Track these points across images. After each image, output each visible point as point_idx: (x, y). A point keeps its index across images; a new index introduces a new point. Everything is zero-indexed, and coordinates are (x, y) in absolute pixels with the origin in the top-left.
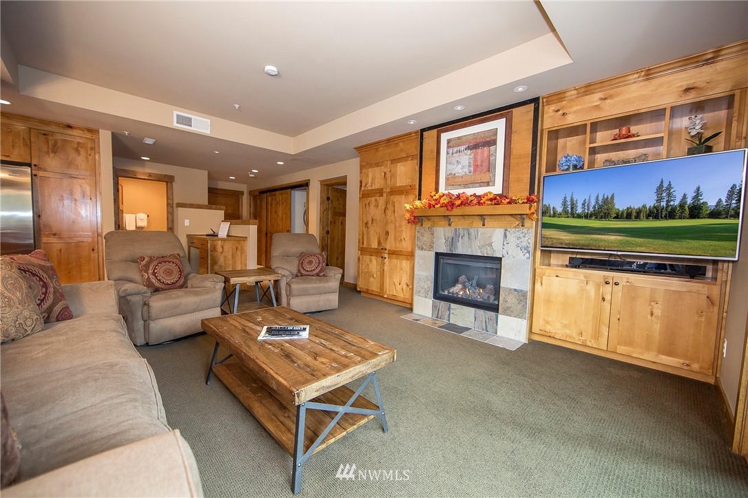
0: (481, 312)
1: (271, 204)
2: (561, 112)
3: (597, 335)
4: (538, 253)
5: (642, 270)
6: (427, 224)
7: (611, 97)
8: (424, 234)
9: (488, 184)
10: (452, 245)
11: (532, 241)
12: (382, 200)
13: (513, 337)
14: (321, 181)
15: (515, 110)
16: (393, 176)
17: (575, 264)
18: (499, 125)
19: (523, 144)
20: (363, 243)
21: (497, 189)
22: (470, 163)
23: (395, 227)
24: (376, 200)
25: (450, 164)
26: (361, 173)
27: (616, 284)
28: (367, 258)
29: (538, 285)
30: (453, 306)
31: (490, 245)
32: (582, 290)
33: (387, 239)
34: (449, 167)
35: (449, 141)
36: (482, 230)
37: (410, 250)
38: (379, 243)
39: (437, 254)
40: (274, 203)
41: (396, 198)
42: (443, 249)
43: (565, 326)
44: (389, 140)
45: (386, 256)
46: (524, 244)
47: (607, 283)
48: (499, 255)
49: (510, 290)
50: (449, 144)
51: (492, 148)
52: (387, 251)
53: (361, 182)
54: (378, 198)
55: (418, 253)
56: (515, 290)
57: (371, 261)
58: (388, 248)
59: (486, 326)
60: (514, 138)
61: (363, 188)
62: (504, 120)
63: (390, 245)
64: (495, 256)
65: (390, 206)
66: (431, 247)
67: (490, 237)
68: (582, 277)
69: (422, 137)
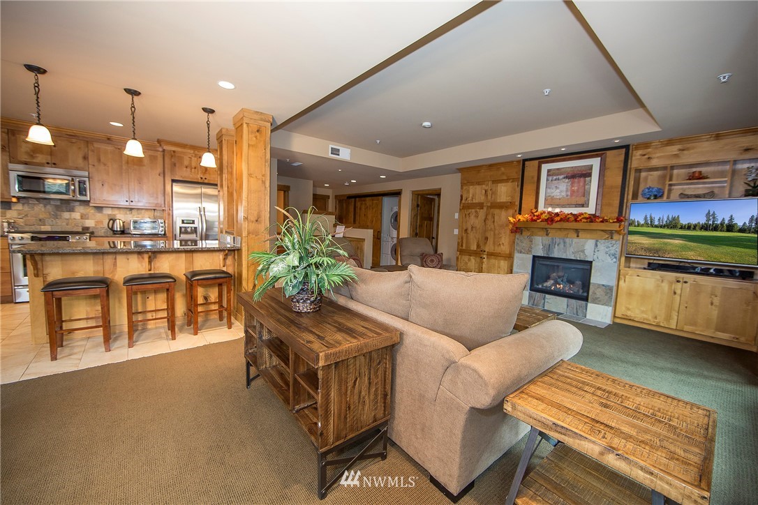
0: (573, 301)
1: (360, 209)
2: (646, 156)
3: (668, 318)
4: (623, 259)
5: (705, 272)
6: (526, 233)
7: (688, 149)
8: (522, 241)
9: (583, 206)
10: (549, 250)
11: (619, 250)
12: (482, 213)
13: (600, 320)
14: (413, 192)
15: (608, 153)
16: (494, 193)
17: (652, 266)
18: (595, 163)
19: (615, 178)
20: (462, 246)
21: (590, 210)
22: (567, 189)
23: (494, 234)
24: (476, 212)
25: (550, 188)
26: (462, 188)
27: (686, 282)
28: (466, 258)
29: (621, 283)
30: (547, 296)
31: (583, 251)
32: (658, 286)
33: (486, 243)
34: (549, 190)
35: (549, 171)
36: (576, 240)
37: (508, 252)
38: (478, 246)
39: (534, 257)
40: (363, 207)
41: (496, 211)
42: (540, 253)
43: (643, 312)
44: (491, 166)
45: (485, 256)
46: (612, 252)
47: (678, 281)
48: (590, 259)
49: (599, 285)
50: (549, 173)
51: (587, 179)
52: (486, 253)
53: (462, 196)
54: (478, 210)
55: (517, 255)
56: (603, 285)
57: (469, 260)
58: (487, 250)
59: (577, 312)
60: (608, 173)
61: (463, 201)
62: (600, 158)
63: (489, 247)
64: (586, 260)
65: (490, 217)
66: (529, 251)
67: (583, 246)
68: (658, 277)
69: (524, 165)
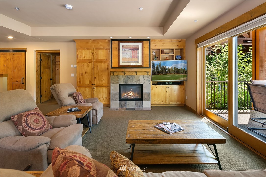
0: (137, 102)
2: (155, 45)
3: (166, 101)
6: (115, 74)
7: (165, 43)
8: (114, 78)
9: (137, 62)
10: (126, 81)
11: (151, 79)
12: (91, 65)
13: (147, 107)
15: (144, 41)
16: (97, 55)
20: (80, 83)
21: (140, 63)
22: (131, 54)
23: (99, 75)
24: (87, 64)
25: (124, 54)
26: (77, 51)
27: (169, 88)
28: (83, 89)
29: (152, 91)
30: (127, 102)
31: (139, 80)
32: (162, 90)
33: (94, 80)
34: (123, 55)
35: (123, 46)
36: (136, 76)
37: (107, 84)
38: (90, 82)
39: (119, 84)
41: (99, 64)
42: (122, 83)
43: (159, 100)
44: (94, 41)
45: (95, 87)
46: (149, 79)
47: (167, 88)
48: (142, 83)
49: (146, 93)
50: (123, 47)
51: (138, 51)
52: (95, 85)
53: (77, 55)
54: (89, 63)
55: (112, 85)
56: (147, 93)
57: (85, 90)
58: (95, 84)
59: (139, 106)
60: (144, 49)
61: (79, 58)
62: (141, 43)
63: (96, 82)
64: (141, 84)
65: (96, 67)
66: (117, 83)
67: (139, 78)
68: (162, 87)
69: (112, 42)
